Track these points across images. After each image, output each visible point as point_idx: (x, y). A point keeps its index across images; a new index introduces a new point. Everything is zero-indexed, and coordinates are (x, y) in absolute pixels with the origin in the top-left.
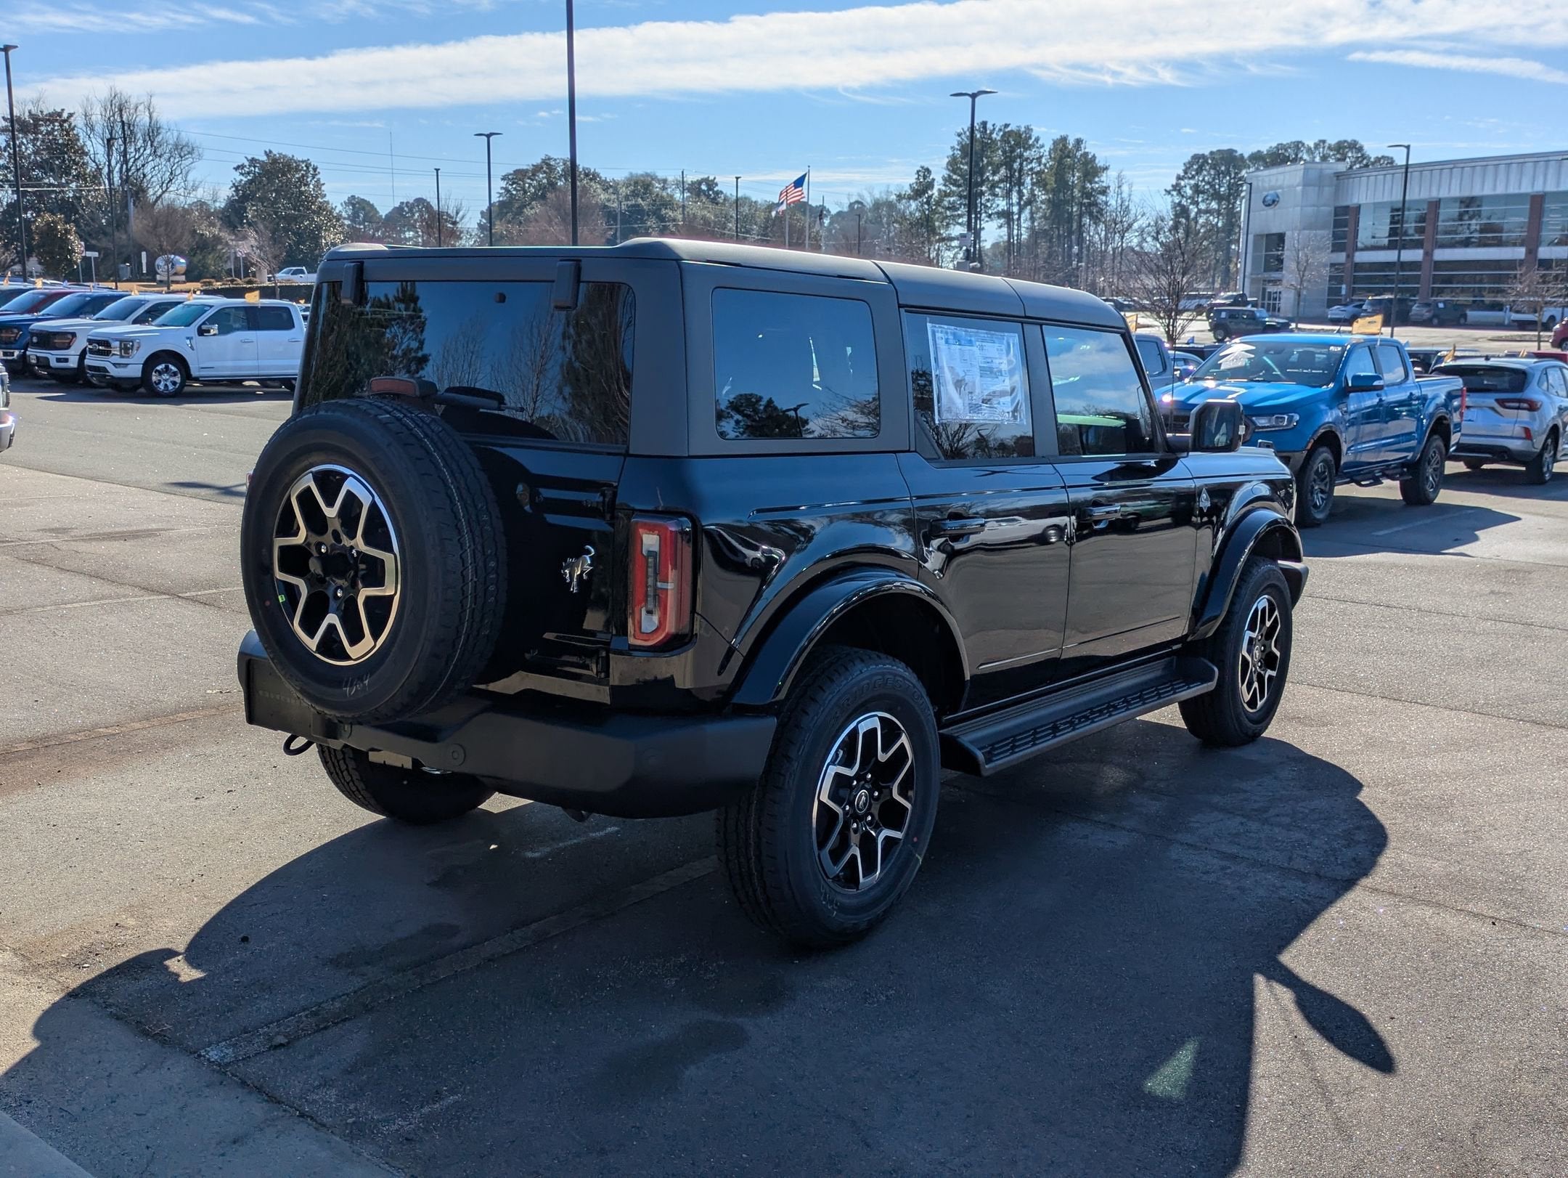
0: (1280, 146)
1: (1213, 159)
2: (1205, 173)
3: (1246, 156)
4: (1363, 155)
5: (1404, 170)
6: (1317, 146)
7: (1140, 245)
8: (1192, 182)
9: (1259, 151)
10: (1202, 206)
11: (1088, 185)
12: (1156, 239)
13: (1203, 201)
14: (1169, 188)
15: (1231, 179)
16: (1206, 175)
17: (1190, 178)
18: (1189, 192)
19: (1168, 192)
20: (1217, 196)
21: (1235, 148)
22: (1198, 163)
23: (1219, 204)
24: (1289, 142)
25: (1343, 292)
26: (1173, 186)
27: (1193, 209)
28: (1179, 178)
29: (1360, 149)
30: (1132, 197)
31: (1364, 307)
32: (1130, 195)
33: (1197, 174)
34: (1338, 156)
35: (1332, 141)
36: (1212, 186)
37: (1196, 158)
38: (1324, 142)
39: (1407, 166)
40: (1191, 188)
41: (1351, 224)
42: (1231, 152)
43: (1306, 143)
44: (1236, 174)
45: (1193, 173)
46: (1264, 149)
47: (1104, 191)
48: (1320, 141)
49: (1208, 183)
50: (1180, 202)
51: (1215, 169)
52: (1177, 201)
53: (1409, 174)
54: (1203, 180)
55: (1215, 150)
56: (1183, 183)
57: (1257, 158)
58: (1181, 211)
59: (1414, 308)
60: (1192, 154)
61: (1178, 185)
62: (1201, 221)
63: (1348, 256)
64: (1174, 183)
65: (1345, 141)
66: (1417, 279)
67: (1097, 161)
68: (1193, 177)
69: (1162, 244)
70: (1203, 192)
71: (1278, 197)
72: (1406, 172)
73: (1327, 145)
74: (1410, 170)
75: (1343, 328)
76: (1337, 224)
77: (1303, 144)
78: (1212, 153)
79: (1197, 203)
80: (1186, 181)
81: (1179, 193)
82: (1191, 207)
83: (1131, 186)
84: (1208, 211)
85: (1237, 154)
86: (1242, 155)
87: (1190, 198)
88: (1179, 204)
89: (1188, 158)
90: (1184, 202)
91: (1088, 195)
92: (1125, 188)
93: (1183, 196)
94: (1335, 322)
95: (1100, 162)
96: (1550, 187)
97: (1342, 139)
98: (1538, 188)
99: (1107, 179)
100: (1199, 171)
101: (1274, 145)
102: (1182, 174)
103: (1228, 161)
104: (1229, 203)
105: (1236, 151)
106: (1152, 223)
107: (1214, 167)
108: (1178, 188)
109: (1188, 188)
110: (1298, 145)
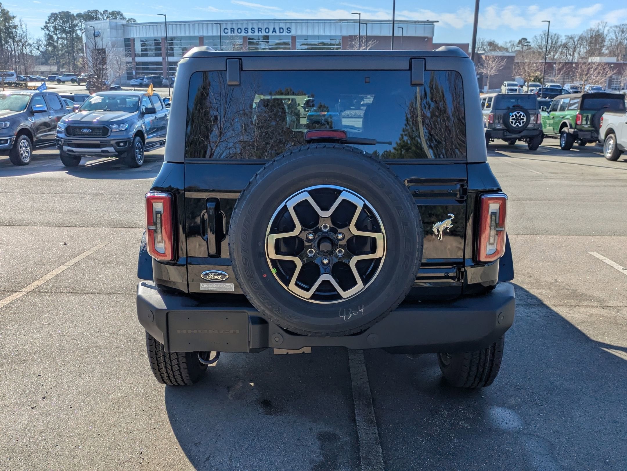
0: (89, 12)
1: (61, 15)
2: (58, 21)
3: (75, 15)
4: (123, 17)
5: (165, 24)
6: (104, 12)
7: (31, 52)
8: (53, 25)
9: (80, 13)
10: (59, 36)
11: (7, 24)
12: (38, 49)
13: (59, 33)
14: (43, 27)
15: (69, 24)
16: (59, 22)
17: (51, 23)
18: (52, 29)
19: (43, 29)
20: (64, 31)
21: (70, 11)
22: (54, 17)
23: (66, 35)
24: (92, 10)
25: (134, 74)
26: (44, 26)
27: (55, 37)
28: (46, 23)
29: (122, 15)
30: (27, 30)
31: (144, 80)
32: (26, 30)
33: (54, 21)
34: (113, 17)
35: (110, 11)
36: (62, 27)
37: (53, 15)
38: (107, 11)
39: (166, 22)
40: (53, 28)
41: (132, 45)
42: (68, 12)
43: (100, 11)
44: (72, 22)
45: (53, 21)
46: (82, 12)
47: (15, 27)
48: (105, 10)
49: (60, 25)
50: (49, 33)
51: (62, 20)
52: (47, 33)
53: (167, 26)
54: (58, 24)
55: (61, 11)
56: (49, 25)
57: (79, 16)
58: (50, 38)
59: (164, 80)
60: (51, 13)
61: (46, 26)
62: (59, 42)
63: (133, 59)
64: (45, 25)
65: (115, 11)
66: (161, 69)
67: (9, 13)
68: (53, 23)
69: (41, 52)
70: (58, 30)
71: (100, 33)
72: (166, 25)
73: (108, 12)
74: (167, 24)
75: (136, 88)
76: (126, 46)
77: (98, 11)
78: (59, 13)
79: (56, 34)
80: (50, 24)
81: (48, 29)
82: (54, 36)
83: (26, 26)
84: (63, 38)
85: (71, 14)
86: (73, 14)
87: (53, 32)
88: (49, 34)
89: (49, 14)
90: (50, 33)
91: (7, 28)
92: (23, 26)
93: (50, 31)
94: (133, 86)
95: (11, 14)
96: (205, 34)
97: (114, 10)
98: (201, 34)
99: (16, 22)
100: (55, 20)
101: (86, 11)
102: (48, 21)
103: (67, 17)
104: (71, 35)
105: (70, 13)
106: (35, 42)
107: (61, 19)
108: (46, 27)
109: (51, 27)
110: (96, 11)
